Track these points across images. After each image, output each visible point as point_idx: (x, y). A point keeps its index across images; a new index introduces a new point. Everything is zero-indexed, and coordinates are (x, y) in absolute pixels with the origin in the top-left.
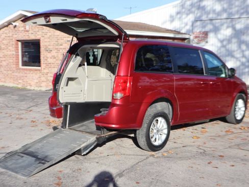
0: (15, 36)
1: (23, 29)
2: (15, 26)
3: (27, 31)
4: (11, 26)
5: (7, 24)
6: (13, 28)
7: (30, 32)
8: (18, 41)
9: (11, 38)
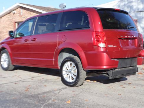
0: (14, 19)
1: (19, 15)
2: (14, 13)
3: (21, 16)
4: (12, 13)
5: (9, 12)
6: (13, 14)
7: (23, 17)
8: (16, 22)
9: (11, 21)
